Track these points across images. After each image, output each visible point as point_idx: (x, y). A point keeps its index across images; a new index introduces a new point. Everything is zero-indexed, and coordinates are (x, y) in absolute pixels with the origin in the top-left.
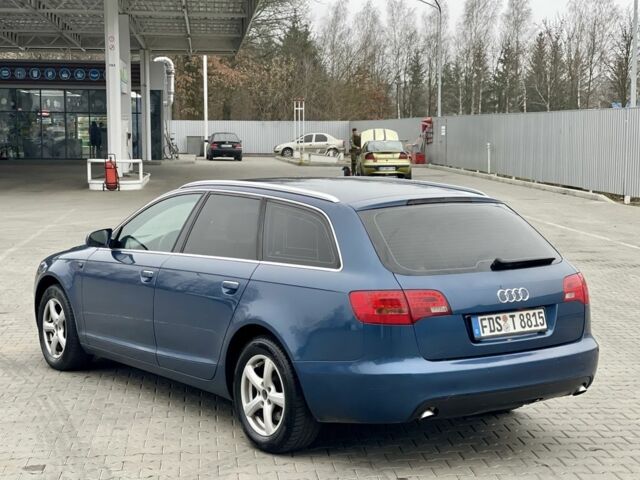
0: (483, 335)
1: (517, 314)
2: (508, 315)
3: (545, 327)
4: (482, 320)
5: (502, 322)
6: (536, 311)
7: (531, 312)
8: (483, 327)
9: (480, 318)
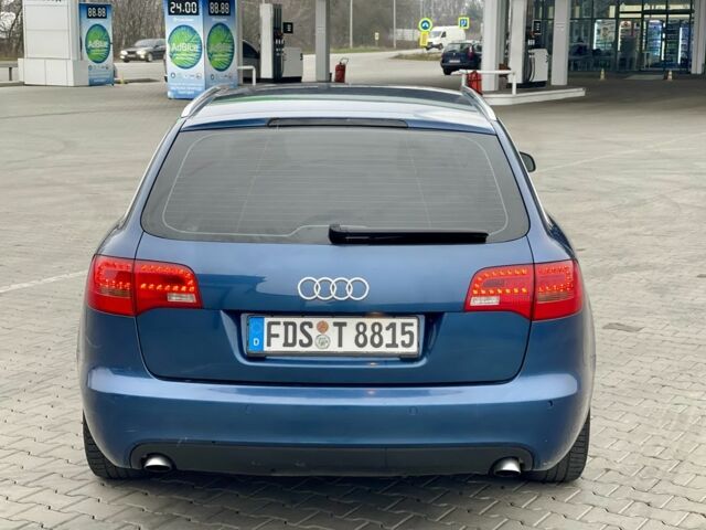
0: (266, 349)
1: (352, 322)
2: (330, 321)
3: (414, 349)
4: (270, 324)
5: (314, 332)
6: (399, 321)
7: (385, 322)
8: (270, 336)
9: (267, 320)
